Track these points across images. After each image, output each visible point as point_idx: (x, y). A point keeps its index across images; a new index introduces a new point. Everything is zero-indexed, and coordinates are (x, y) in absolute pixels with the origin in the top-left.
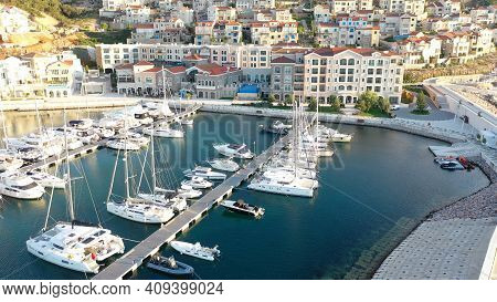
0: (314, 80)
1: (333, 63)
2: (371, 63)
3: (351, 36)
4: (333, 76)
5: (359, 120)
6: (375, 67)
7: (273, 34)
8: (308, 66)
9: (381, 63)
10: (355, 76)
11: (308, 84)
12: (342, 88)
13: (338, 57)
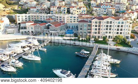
0: (96, 29)
1: (104, 23)
2: (119, 23)
3: (105, 11)
4: (103, 28)
5: (117, 49)
6: (120, 25)
7: (78, 10)
8: (93, 24)
9: (123, 23)
10: (112, 28)
11: (93, 31)
12: (107, 33)
13: (105, 20)
